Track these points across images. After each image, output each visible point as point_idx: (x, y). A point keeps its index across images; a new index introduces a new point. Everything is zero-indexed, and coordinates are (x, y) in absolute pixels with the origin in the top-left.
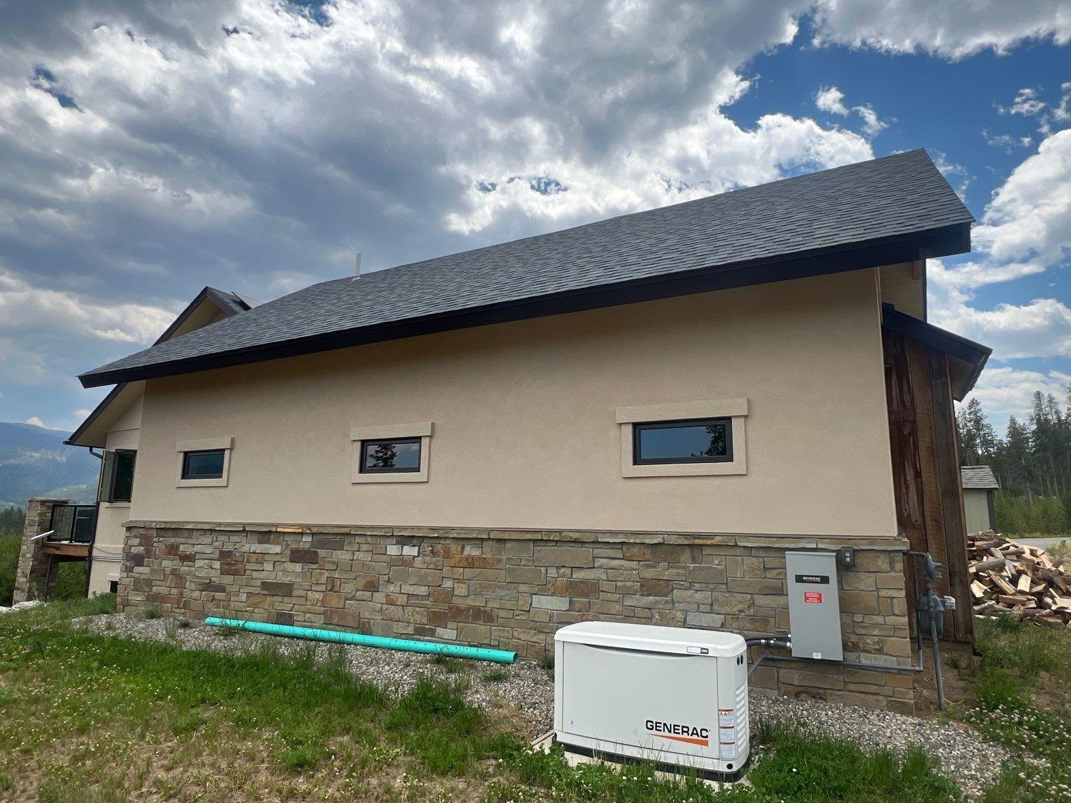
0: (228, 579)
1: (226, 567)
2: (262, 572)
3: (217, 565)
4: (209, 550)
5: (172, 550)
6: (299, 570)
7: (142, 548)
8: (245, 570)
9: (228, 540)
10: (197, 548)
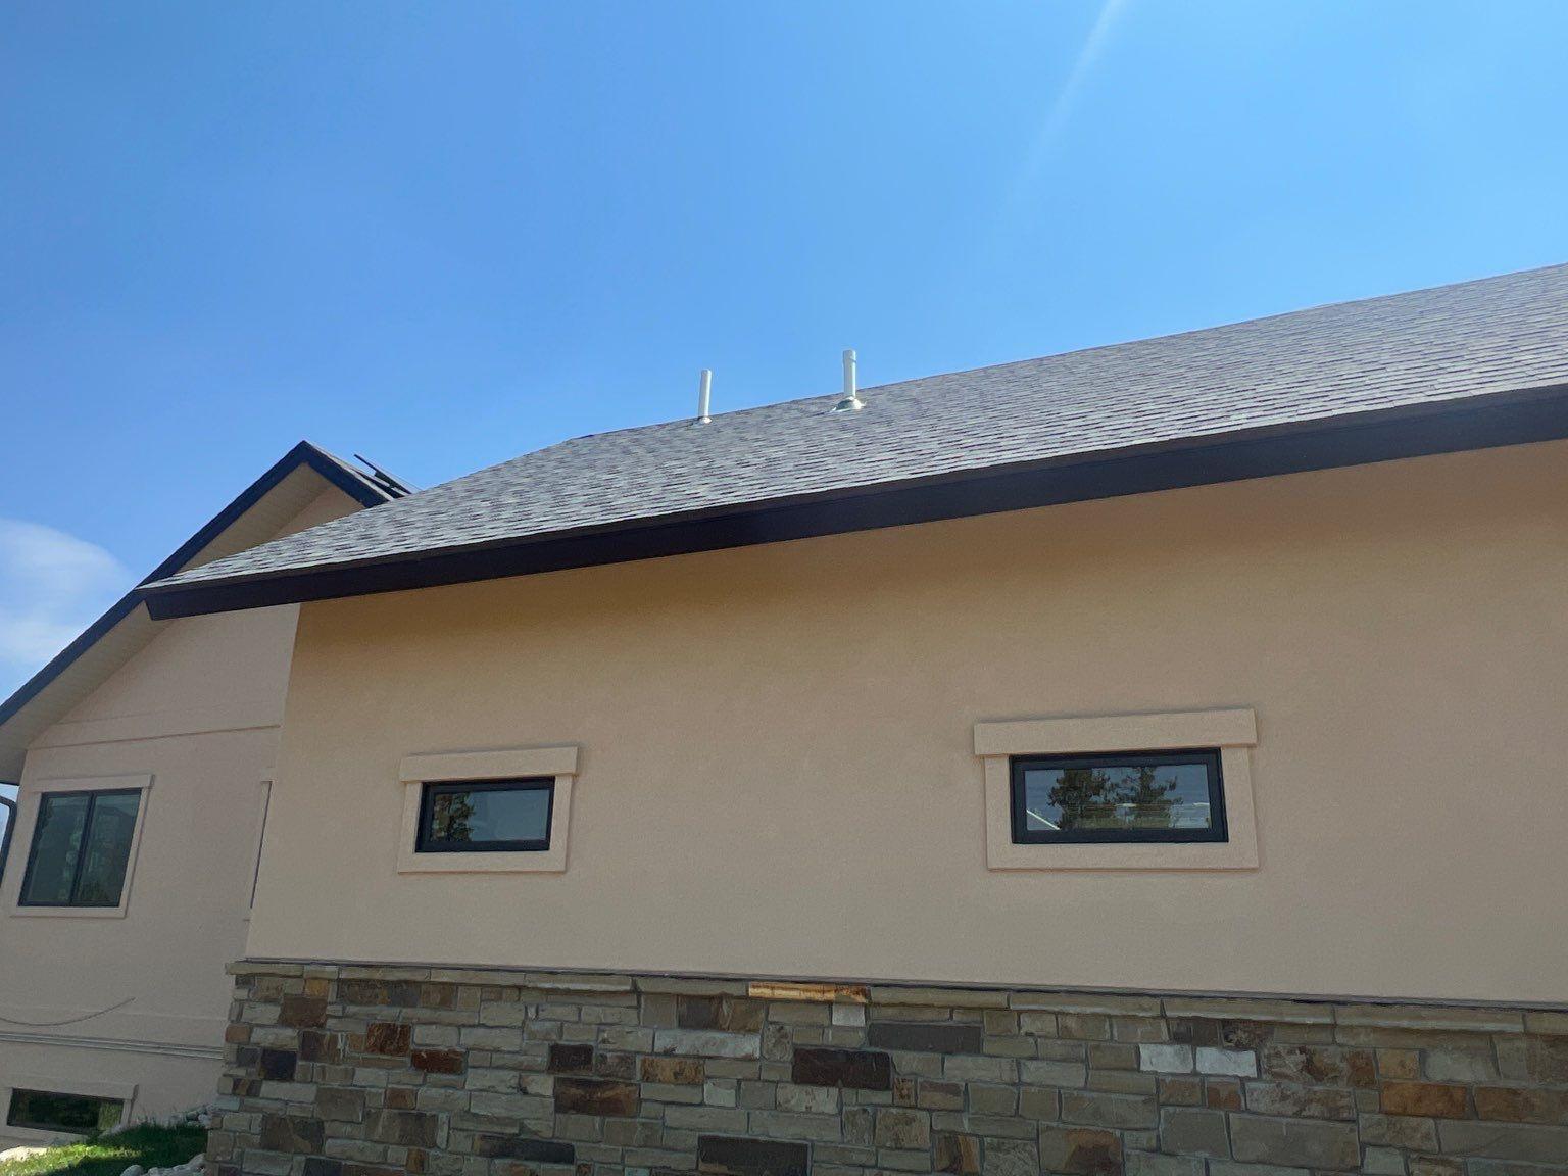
0: (579, 1129)
1: (573, 1091)
2: (701, 1109)
3: (544, 1085)
4: (509, 1042)
5: (390, 1040)
6: (830, 1107)
7: (289, 1032)
8: (640, 1101)
9: (575, 1018)
10: (470, 1038)
